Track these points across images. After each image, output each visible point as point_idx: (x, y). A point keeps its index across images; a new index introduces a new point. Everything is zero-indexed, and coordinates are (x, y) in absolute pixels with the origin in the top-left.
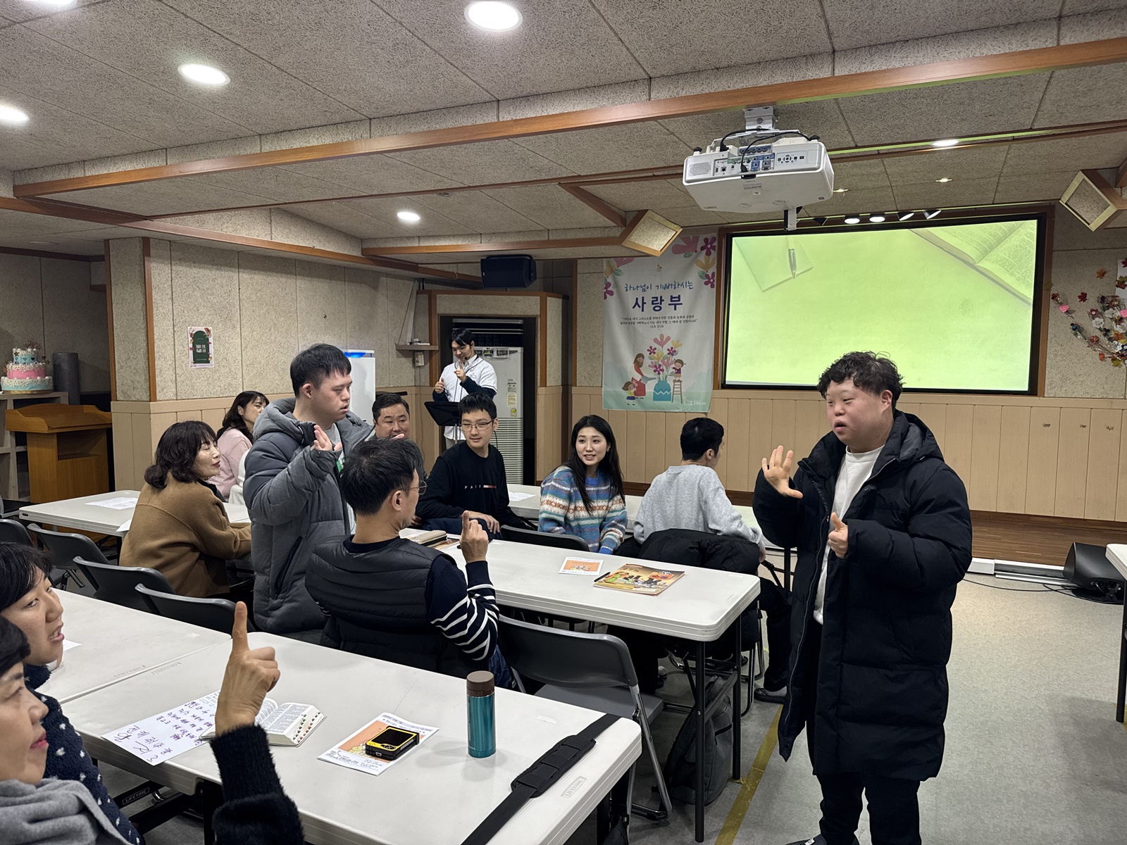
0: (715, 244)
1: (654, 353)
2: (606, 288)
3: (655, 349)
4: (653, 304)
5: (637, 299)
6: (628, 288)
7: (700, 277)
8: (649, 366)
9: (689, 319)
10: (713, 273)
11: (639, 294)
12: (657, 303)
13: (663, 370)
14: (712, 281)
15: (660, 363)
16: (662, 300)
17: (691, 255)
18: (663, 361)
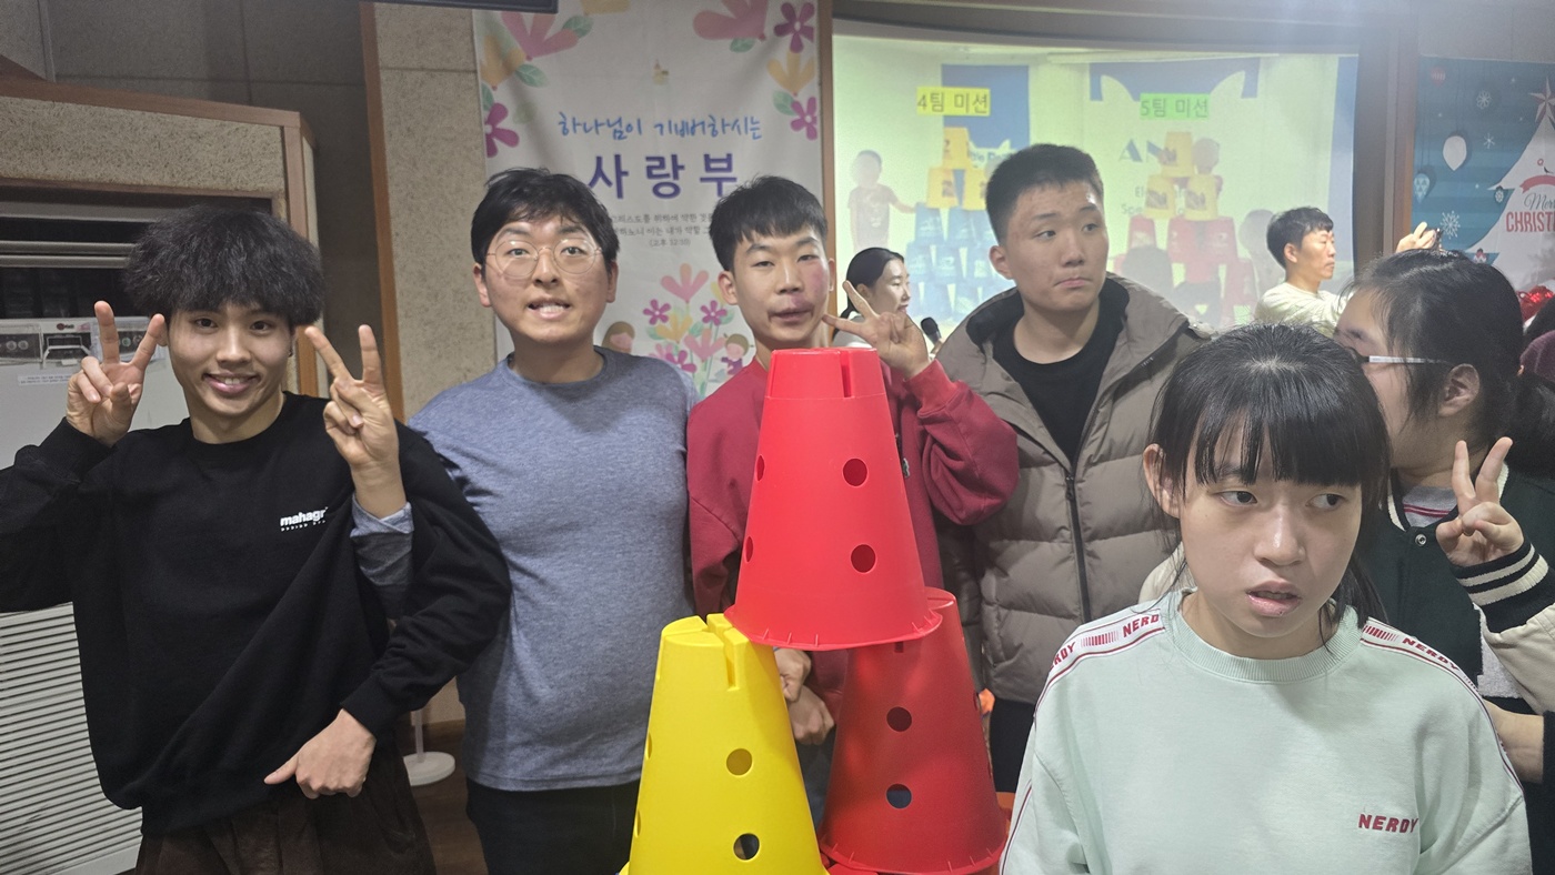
0: (813, 22)
1: (665, 319)
2: (492, 120)
3: (667, 307)
4: (650, 175)
5: (599, 160)
6: (569, 125)
7: (780, 107)
10: (812, 101)
11: (607, 147)
12: (663, 175)
13: (692, 368)
14: (808, 118)
15: (682, 347)
16: (677, 167)
17: (747, 47)
18: (690, 342)
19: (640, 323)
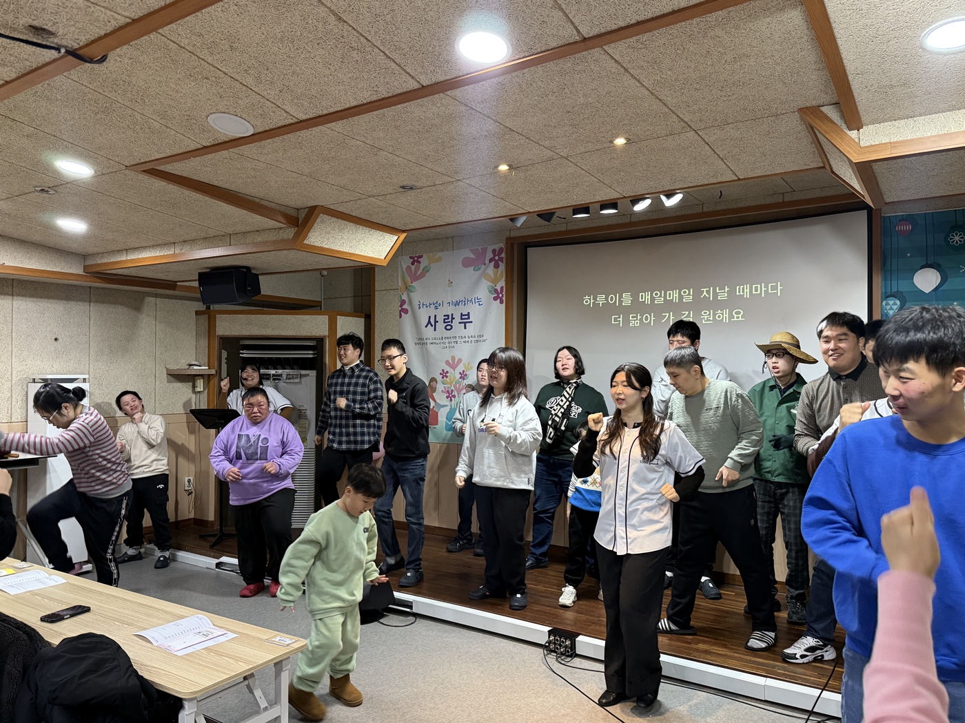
0: (503, 255)
1: (447, 377)
2: (401, 306)
3: (447, 372)
4: (444, 322)
5: (430, 317)
6: (421, 306)
7: (490, 292)
8: (442, 391)
10: (502, 287)
11: (432, 312)
12: (448, 320)
13: (454, 396)
14: (501, 295)
15: (453, 388)
16: (453, 318)
17: (479, 269)
18: (455, 386)
19: (439, 378)
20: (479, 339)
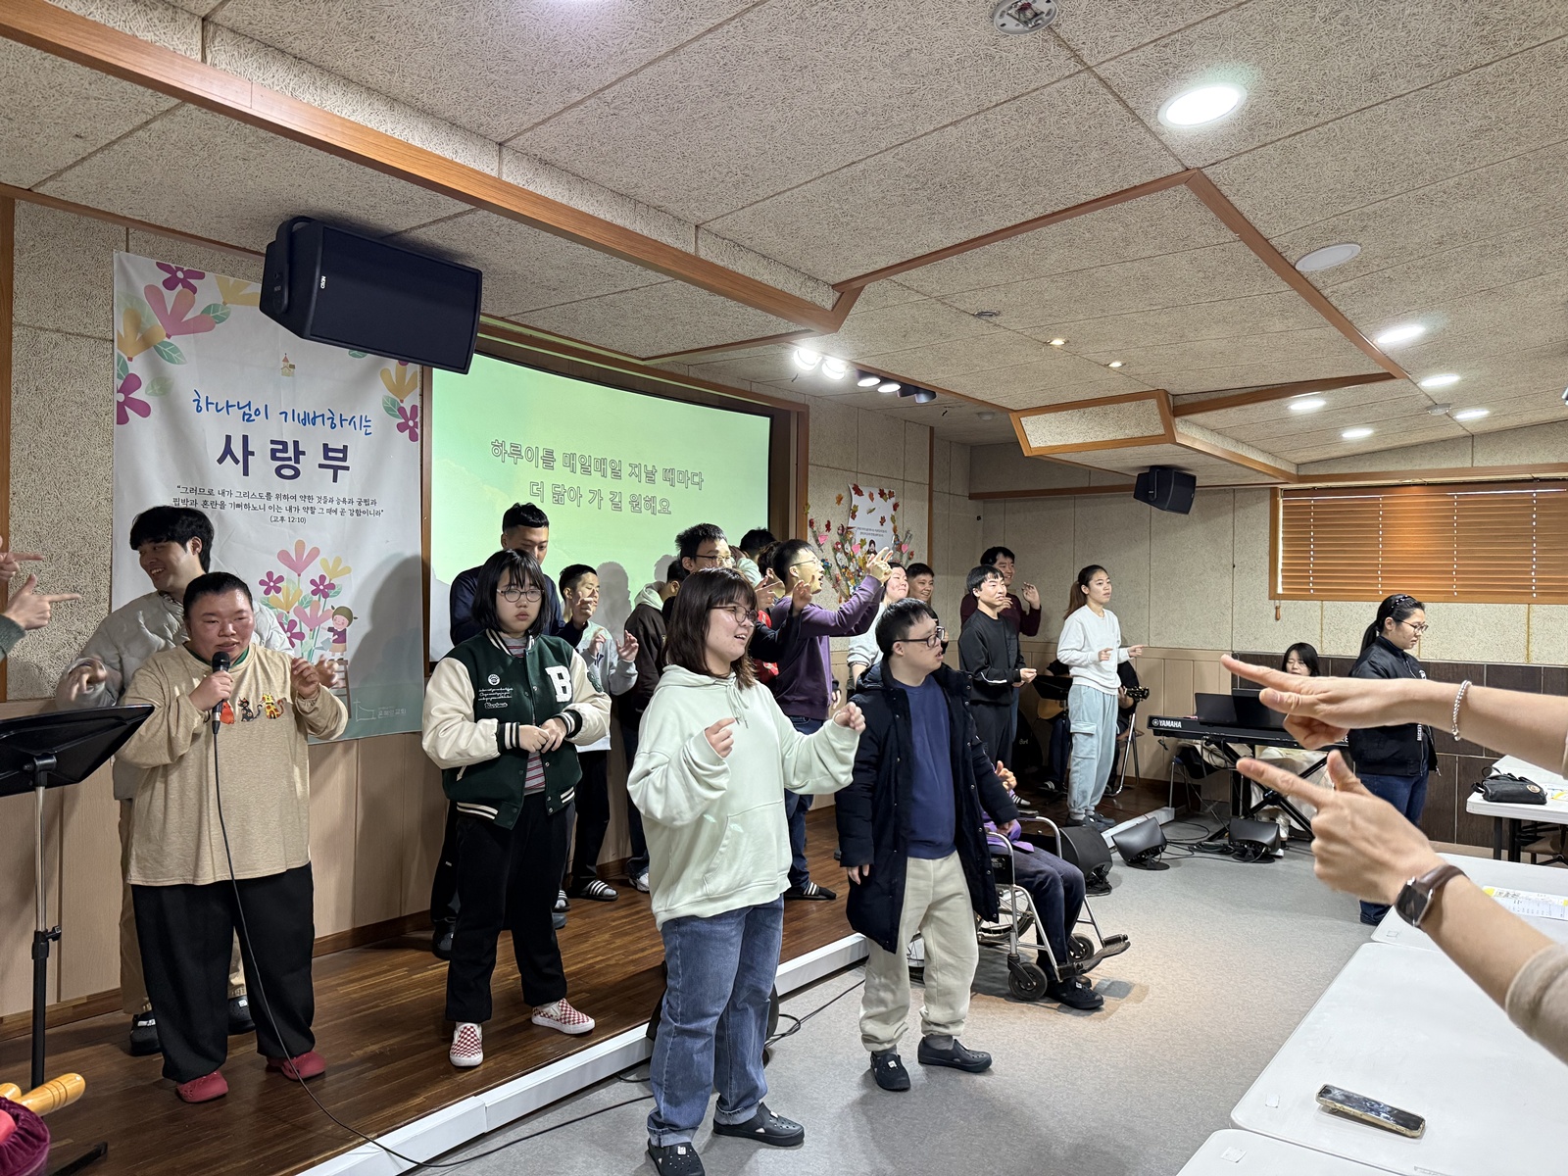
2: (125, 389)
3: (281, 579)
4: (274, 458)
5: (228, 438)
6: (203, 404)
7: (388, 410)
9: (363, 507)
10: (414, 408)
11: (237, 430)
12: (286, 459)
14: (411, 423)
15: (292, 616)
18: (299, 612)
20: (363, 508)
